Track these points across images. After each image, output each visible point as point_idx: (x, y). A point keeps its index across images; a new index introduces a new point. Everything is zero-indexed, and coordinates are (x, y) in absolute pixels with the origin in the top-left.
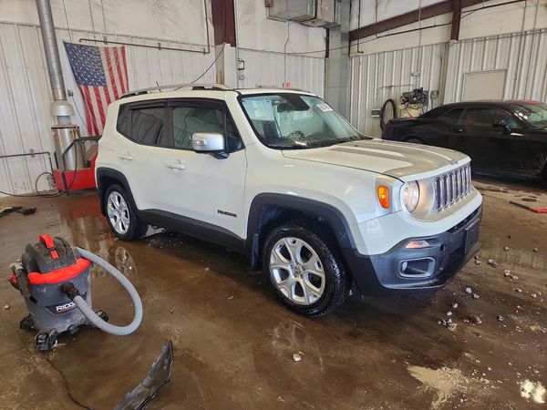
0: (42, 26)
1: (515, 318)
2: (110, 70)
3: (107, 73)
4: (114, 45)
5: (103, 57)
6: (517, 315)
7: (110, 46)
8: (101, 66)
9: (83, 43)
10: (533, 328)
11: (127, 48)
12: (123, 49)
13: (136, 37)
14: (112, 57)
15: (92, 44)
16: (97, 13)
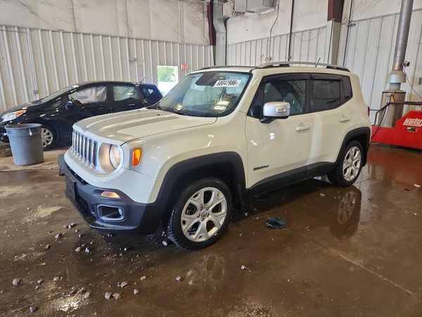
1: (39, 254)
6: (41, 256)
10: (24, 255)
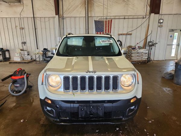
0: (86, 17)
2: (106, 27)
3: (105, 28)
4: (109, 20)
5: (105, 23)
7: (108, 20)
8: (103, 26)
9: (100, 20)
11: (113, 20)
12: (111, 20)
13: (116, 16)
14: (107, 23)
15: (102, 20)
16: (105, 10)
